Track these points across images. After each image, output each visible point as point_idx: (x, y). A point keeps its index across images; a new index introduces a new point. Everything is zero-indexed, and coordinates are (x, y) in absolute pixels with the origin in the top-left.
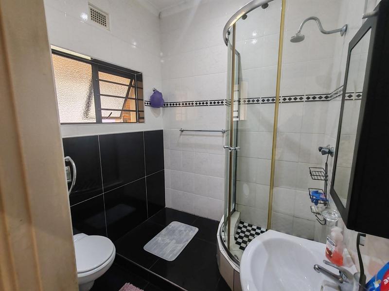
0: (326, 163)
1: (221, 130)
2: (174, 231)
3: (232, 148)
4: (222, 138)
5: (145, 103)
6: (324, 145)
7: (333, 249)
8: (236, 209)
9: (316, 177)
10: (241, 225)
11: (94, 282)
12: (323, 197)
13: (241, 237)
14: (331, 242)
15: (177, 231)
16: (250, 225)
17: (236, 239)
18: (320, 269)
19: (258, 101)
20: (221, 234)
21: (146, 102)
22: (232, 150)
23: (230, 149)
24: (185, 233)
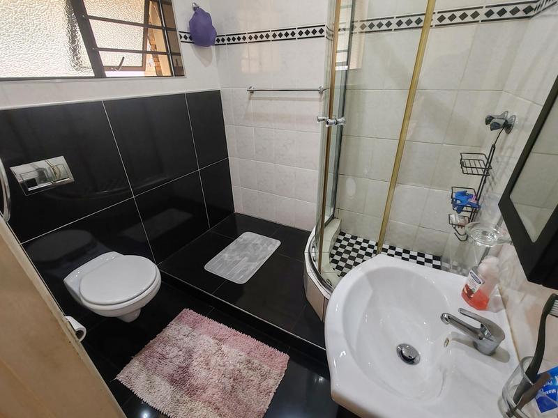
0: (494, 147)
1: (317, 88)
2: (246, 246)
3: (330, 121)
4: (318, 102)
5: (181, 37)
6: (497, 112)
7: (476, 287)
8: (336, 216)
9: (469, 171)
10: (341, 238)
11: (139, 311)
12: (473, 201)
13: (339, 254)
14: (475, 278)
15: (250, 245)
16: (354, 238)
17: (332, 256)
18: (450, 319)
19: (389, 24)
20: (309, 251)
21: (183, 35)
22: (331, 124)
23: (327, 123)
24: (261, 248)
